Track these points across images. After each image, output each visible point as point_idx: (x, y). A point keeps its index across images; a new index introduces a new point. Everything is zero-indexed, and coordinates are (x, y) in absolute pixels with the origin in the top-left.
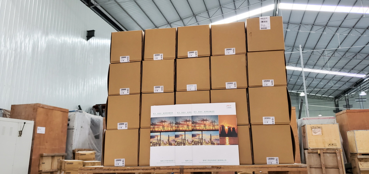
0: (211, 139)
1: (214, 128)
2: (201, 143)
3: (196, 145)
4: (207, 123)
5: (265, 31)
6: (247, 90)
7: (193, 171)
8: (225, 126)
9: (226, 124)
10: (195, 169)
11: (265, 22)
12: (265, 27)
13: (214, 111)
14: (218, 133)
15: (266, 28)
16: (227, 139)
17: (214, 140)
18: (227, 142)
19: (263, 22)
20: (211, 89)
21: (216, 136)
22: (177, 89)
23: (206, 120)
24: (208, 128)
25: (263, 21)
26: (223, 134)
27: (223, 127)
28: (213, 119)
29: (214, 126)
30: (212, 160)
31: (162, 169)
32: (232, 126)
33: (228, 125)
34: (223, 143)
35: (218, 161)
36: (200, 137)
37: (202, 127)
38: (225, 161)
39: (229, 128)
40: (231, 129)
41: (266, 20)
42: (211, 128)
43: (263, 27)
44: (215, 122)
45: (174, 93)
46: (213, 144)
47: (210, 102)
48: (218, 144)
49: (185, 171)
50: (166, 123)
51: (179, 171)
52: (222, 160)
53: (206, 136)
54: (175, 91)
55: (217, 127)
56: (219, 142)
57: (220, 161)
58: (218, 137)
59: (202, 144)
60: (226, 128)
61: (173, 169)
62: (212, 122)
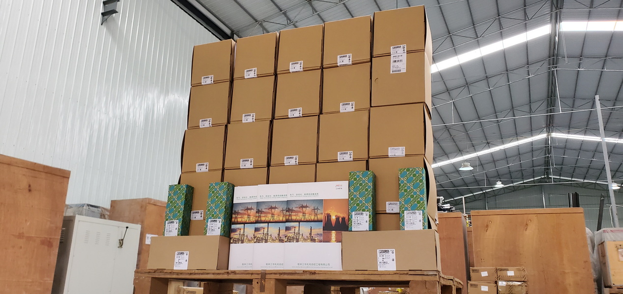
0: (310, 234)
1: (316, 218)
2: (296, 239)
3: (290, 242)
4: (307, 210)
5: (399, 76)
6: (367, 161)
7: (278, 277)
8: (331, 214)
9: (333, 211)
10: (281, 274)
11: (398, 61)
12: (398, 69)
13: (318, 194)
14: (321, 225)
15: (399, 71)
16: (334, 233)
17: (316, 234)
18: (332, 238)
19: (395, 61)
20: (318, 162)
21: (318, 229)
22: (272, 163)
23: (306, 207)
24: (307, 217)
25: (397, 60)
26: (328, 226)
27: (329, 216)
28: (316, 205)
29: (316, 215)
30: (310, 264)
31: (238, 274)
32: (341, 215)
33: (337, 214)
34: (327, 240)
35: (318, 266)
36: (297, 231)
37: (300, 217)
38: (328, 266)
39: (338, 218)
40: (340, 219)
41: (400, 58)
42: (313, 218)
43: (395, 69)
44: (318, 209)
45: (267, 168)
46: (313, 240)
47: (315, 181)
48: (321, 241)
49: (268, 276)
50: (252, 210)
51: (259, 277)
52: (324, 264)
53: (305, 229)
54: (269, 165)
55: (320, 217)
56: (322, 238)
57: (321, 266)
58: (321, 231)
59: (297, 241)
60: (333, 218)
61: (252, 274)
62: (314, 209)
